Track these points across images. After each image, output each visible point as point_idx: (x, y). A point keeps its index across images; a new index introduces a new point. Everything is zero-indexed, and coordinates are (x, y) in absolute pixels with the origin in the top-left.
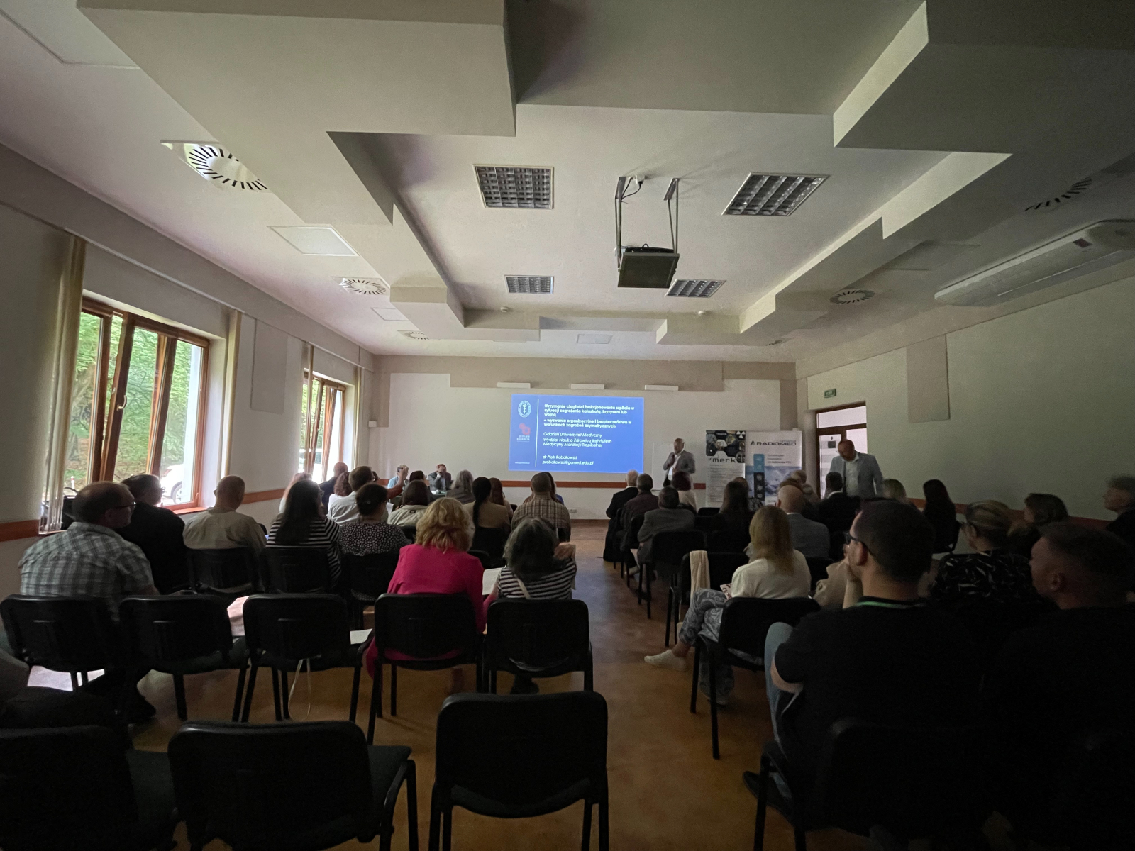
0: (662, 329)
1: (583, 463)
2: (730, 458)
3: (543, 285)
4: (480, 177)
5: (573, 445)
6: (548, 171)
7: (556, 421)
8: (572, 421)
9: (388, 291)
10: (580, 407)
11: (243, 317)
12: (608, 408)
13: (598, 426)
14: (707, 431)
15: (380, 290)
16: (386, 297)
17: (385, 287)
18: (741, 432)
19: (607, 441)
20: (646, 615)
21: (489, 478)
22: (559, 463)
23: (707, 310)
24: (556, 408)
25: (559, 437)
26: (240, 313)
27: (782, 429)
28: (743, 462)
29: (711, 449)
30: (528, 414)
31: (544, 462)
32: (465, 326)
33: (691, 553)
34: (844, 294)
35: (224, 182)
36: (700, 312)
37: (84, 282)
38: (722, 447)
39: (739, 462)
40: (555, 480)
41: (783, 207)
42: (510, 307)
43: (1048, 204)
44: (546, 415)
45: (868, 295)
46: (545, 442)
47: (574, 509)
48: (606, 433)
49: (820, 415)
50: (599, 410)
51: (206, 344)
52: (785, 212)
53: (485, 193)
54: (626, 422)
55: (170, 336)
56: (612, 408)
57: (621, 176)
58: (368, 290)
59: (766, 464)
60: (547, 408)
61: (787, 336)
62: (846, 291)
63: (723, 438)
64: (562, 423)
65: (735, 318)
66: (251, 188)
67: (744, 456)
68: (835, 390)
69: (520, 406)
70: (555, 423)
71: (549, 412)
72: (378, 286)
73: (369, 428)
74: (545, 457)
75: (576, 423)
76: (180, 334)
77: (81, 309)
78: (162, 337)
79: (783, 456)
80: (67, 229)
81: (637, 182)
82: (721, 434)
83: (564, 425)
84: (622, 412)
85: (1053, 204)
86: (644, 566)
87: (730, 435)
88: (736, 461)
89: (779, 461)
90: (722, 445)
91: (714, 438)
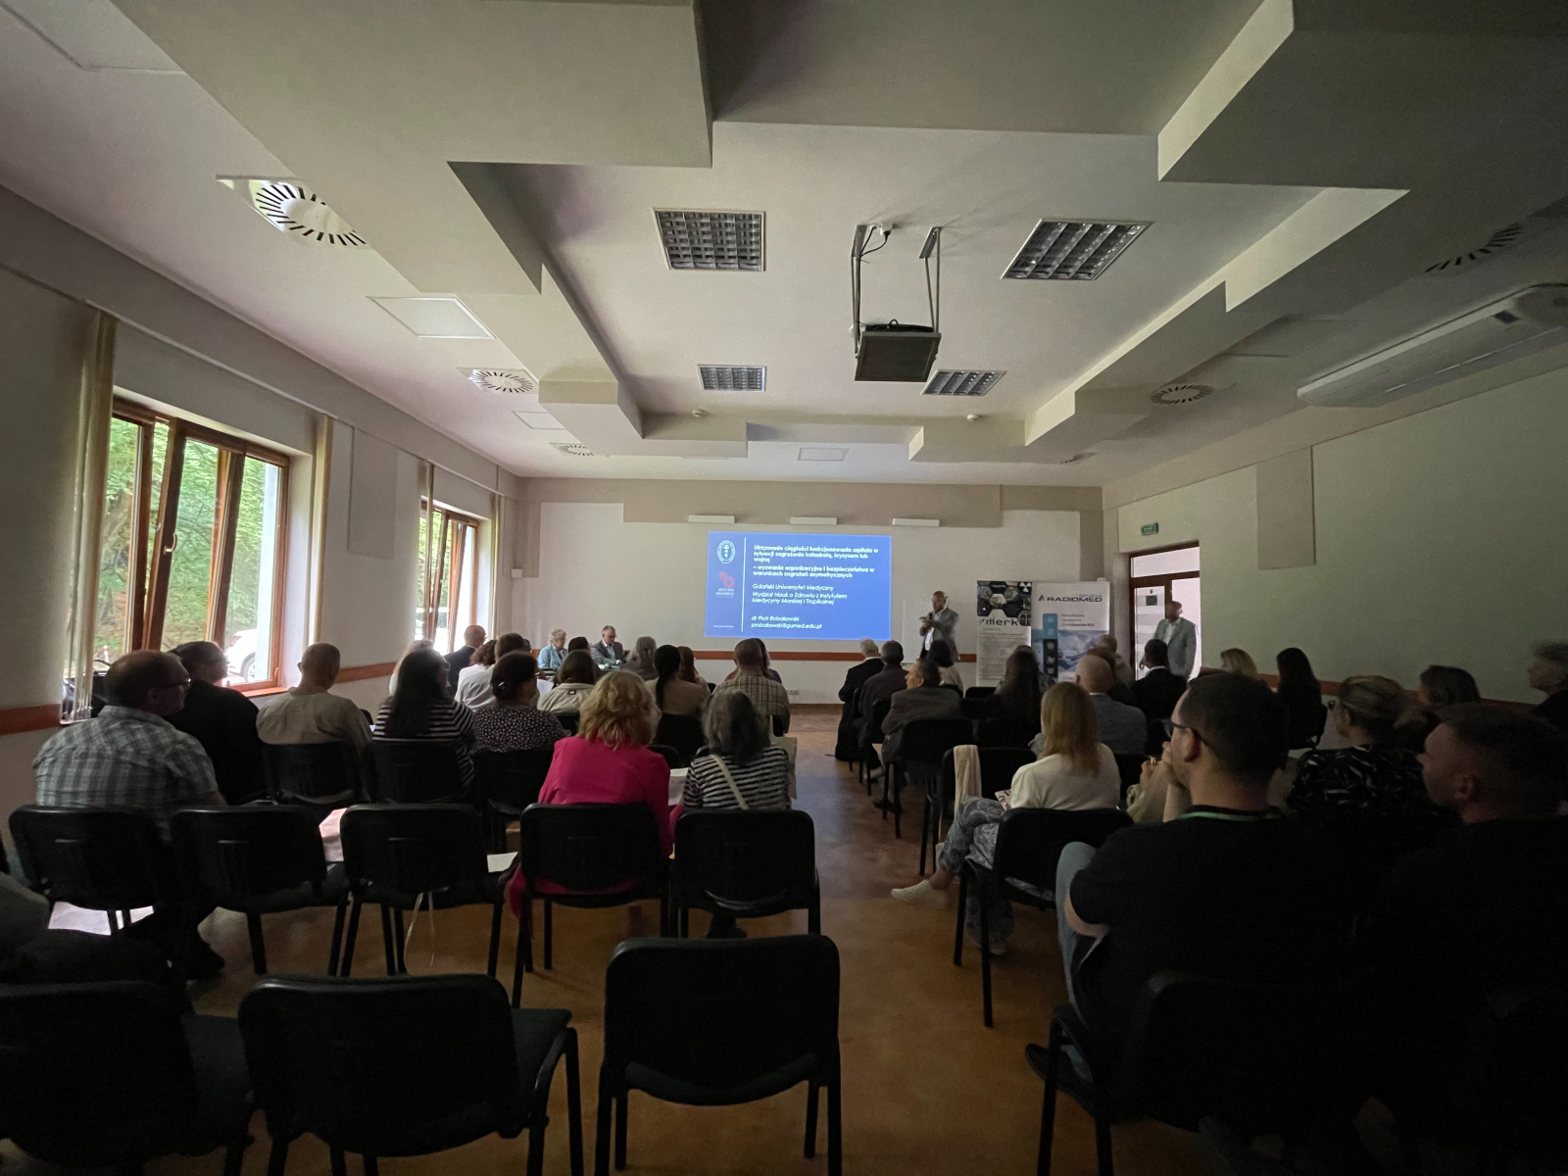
0: (917, 440)
1: (807, 626)
2: (1010, 619)
3: (750, 379)
4: (662, 225)
5: (794, 601)
6: (757, 217)
7: (770, 568)
8: (792, 569)
9: (536, 387)
10: (803, 549)
11: (337, 426)
12: (843, 550)
13: (828, 575)
14: (978, 582)
15: (525, 387)
16: (533, 396)
17: (532, 382)
18: (1026, 583)
19: (840, 596)
20: (893, 834)
21: (677, 646)
22: (774, 626)
23: (979, 412)
24: (770, 551)
25: (774, 591)
26: (330, 418)
27: (1083, 579)
28: (1029, 624)
29: (985, 607)
30: (731, 559)
31: (753, 625)
32: (643, 437)
33: (955, 748)
34: (1170, 390)
35: (306, 234)
36: (970, 417)
37: (115, 374)
38: (999, 604)
39: (1023, 624)
40: (769, 649)
41: (1086, 268)
42: (706, 410)
43: (1458, 262)
44: (756, 560)
45: (1205, 391)
46: (755, 597)
47: (794, 689)
48: (838, 585)
49: (1136, 560)
50: (829, 553)
51: (286, 463)
52: (1089, 274)
53: (671, 248)
54: (867, 570)
55: (236, 451)
56: (848, 550)
57: (860, 223)
58: (508, 387)
59: (1060, 628)
60: (758, 551)
61: (1089, 450)
62: (1173, 387)
63: (1002, 591)
64: (777, 571)
65: (1019, 426)
66: (344, 244)
67: (1029, 616)
68: (1157, 524)
69: (720, 547)
70: (768, 571)
71: (760, 557)
72: (522, 381)
73: (512, 579)
74: (755, 618)
75: (798, 571)
76: (249, 448)
77: (111, 414)
78: (224, 452)
79: (1083, 616)
80: (89, 302)
81: (882, 232)
82: (999, 586)
83: (781, 574)
84: (861, 556)
85: (1466, 261)
86: (891, 767)
87: (1011, 588)
88: (1018, 623)
89: (1078, 623)
90: (999, 602)
91: (988, 592)
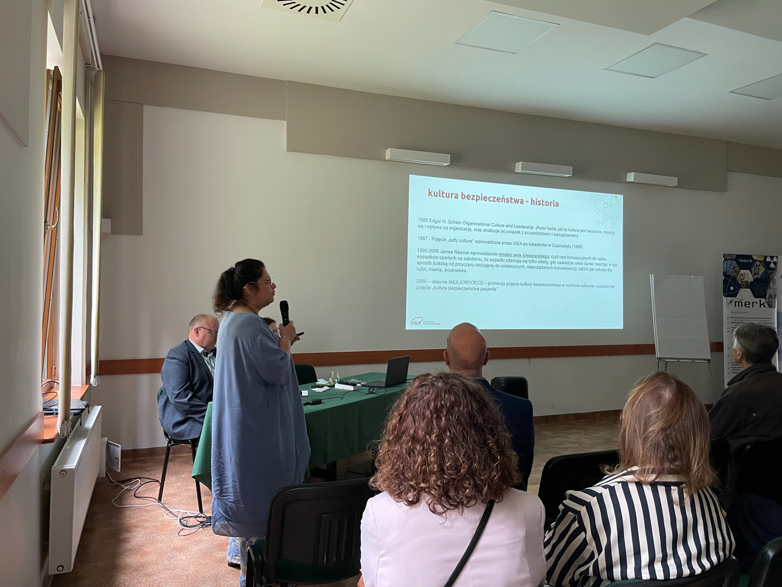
2: (757, 300)
14: (724, 256)
18: (772, 257)
28: (774, 306)
29: (730, 286)
38: (747, 282)
39: (769, 305)
63: (748, 267)
67: (775, 296)
82: (745, 261)
87: (758, 263)
88: (766, 304)
90: (745, 280)
91: (734, 268)
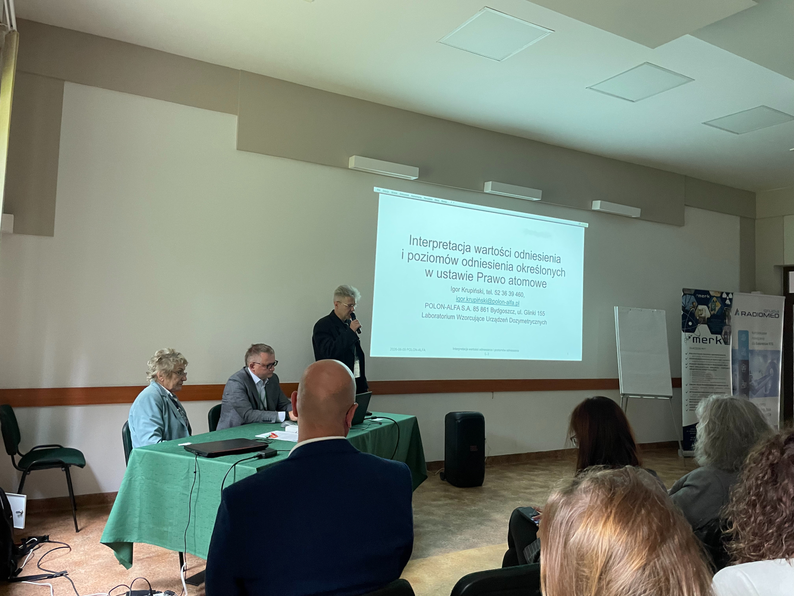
2: (714, 336)
18: (727, 294)
28: (729, 344)
29: (689, 321)
38: (704, 318)
39: (725, 342)
59: (750, 348)
63: (705, 302)
67: (730, 333)
79: (766, 334)
82: (703, 296)
87: (715, 299)
88: (722, 341)
89: (762, 341)
90: (703, 315)
91: (693, 303)
